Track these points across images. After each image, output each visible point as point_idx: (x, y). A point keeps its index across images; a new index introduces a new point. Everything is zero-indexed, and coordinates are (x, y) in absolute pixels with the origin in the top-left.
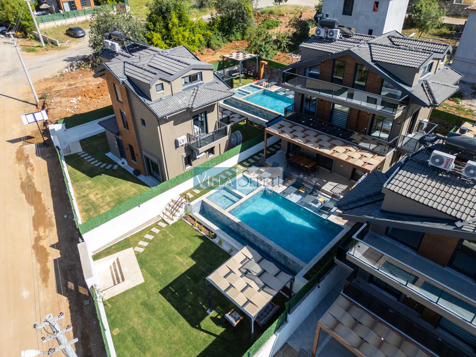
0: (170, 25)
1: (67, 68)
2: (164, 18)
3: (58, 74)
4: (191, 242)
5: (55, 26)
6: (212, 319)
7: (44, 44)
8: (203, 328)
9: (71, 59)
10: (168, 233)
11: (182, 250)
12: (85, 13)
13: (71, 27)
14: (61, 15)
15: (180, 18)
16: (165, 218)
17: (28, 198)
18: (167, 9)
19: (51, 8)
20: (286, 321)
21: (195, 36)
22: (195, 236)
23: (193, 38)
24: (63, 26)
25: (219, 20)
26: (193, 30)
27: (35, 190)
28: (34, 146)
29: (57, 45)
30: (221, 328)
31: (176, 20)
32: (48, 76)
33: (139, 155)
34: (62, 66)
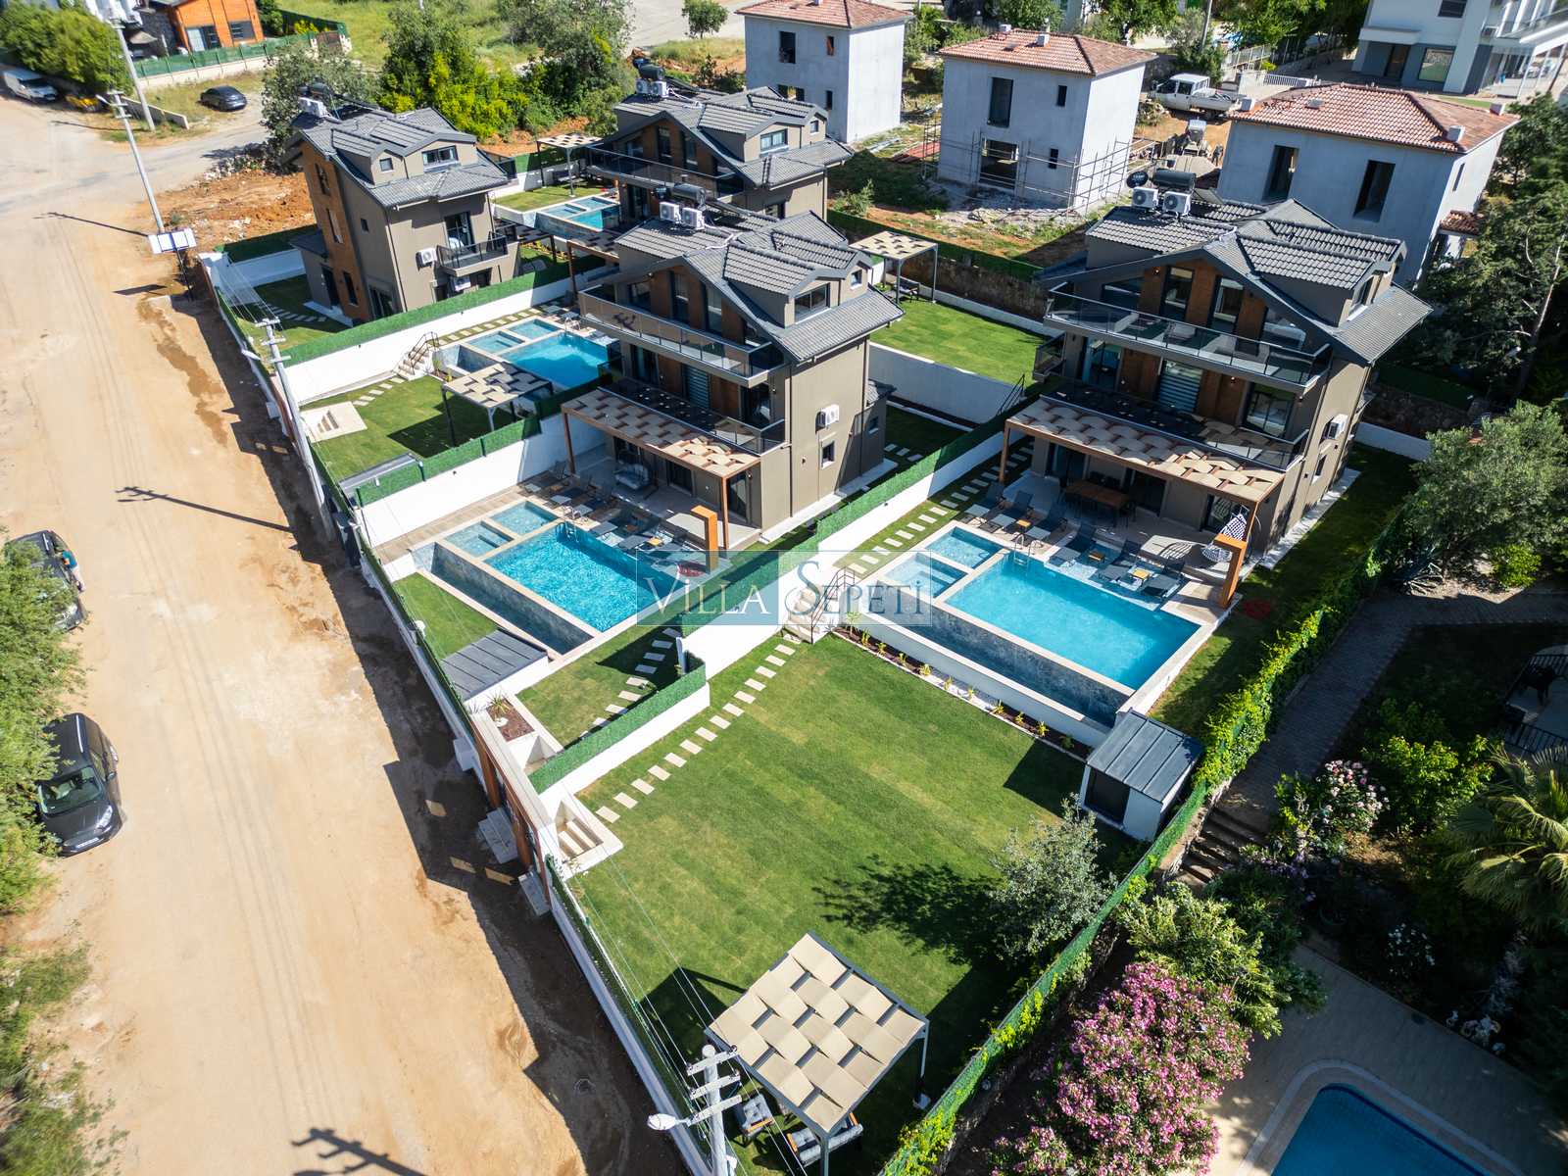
0: (432, 80)
1: (213, 170)
2: (421, 65)
3: (196, 183)
5: (173, 86)
7: (152, 125)
9: (219, 154)
12: (242, 54)
13: (214, 87)
14: (184, 59)
15: (454, 64)
16: (402, 372)
17: (173, 362)
18: (425, 46)
19: (159, 42)
21: (488, 103)
23: (485, 107)
24: (190, 85)
25: (543, 70)
26: (484, 92)
27: (185, 355)
28: (167, 298)
29: (184, 127)
31: (444, 69)
32: (172, 187)
33: (361, 288)
34: (203, 168)
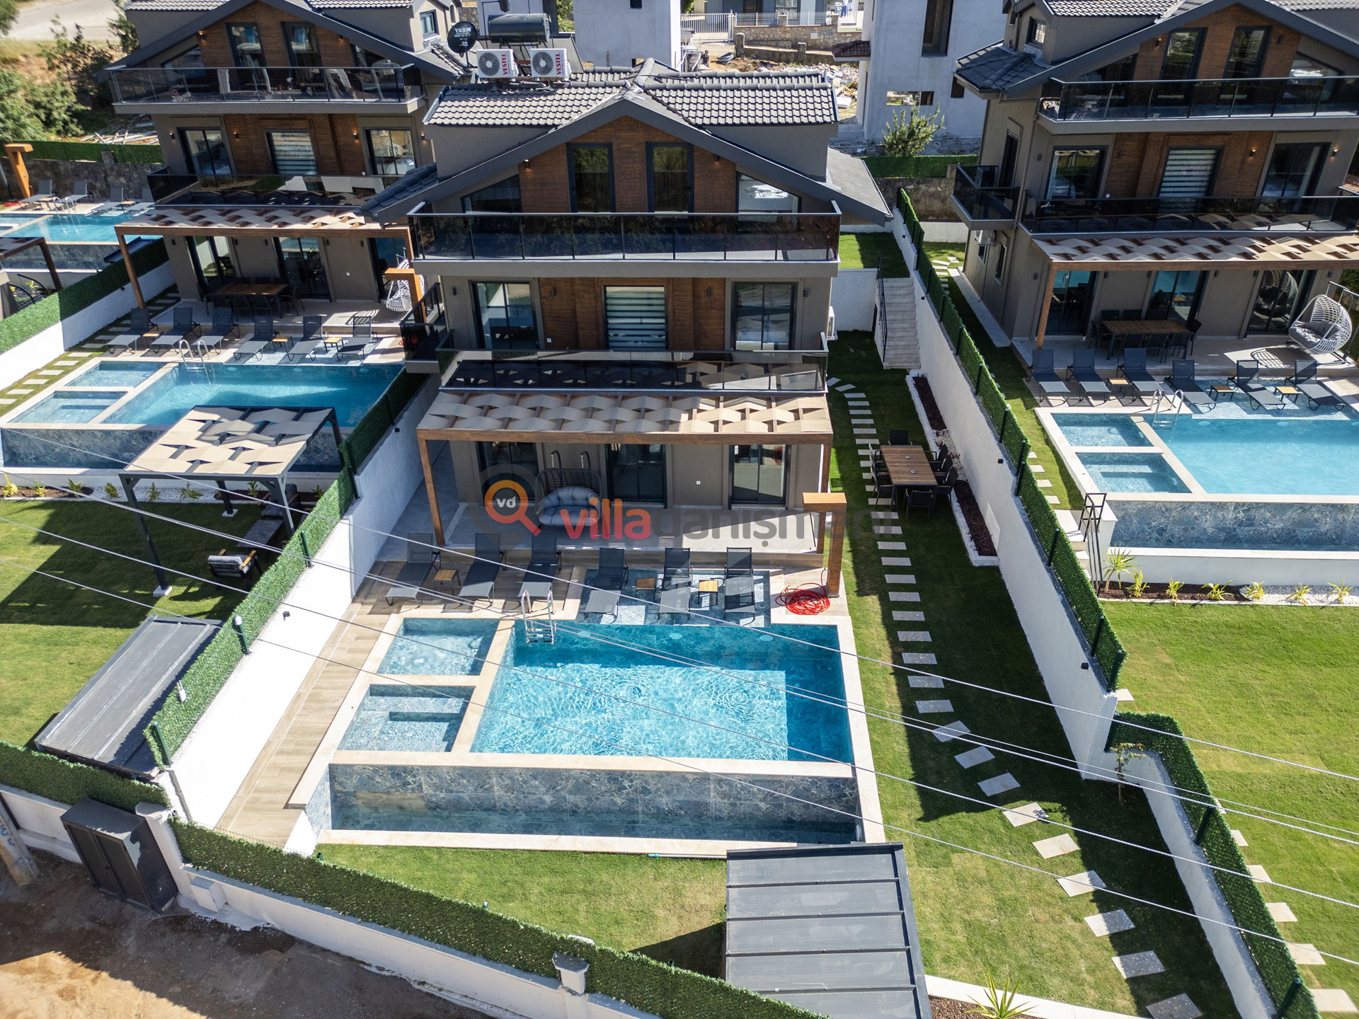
20: (357, 497)
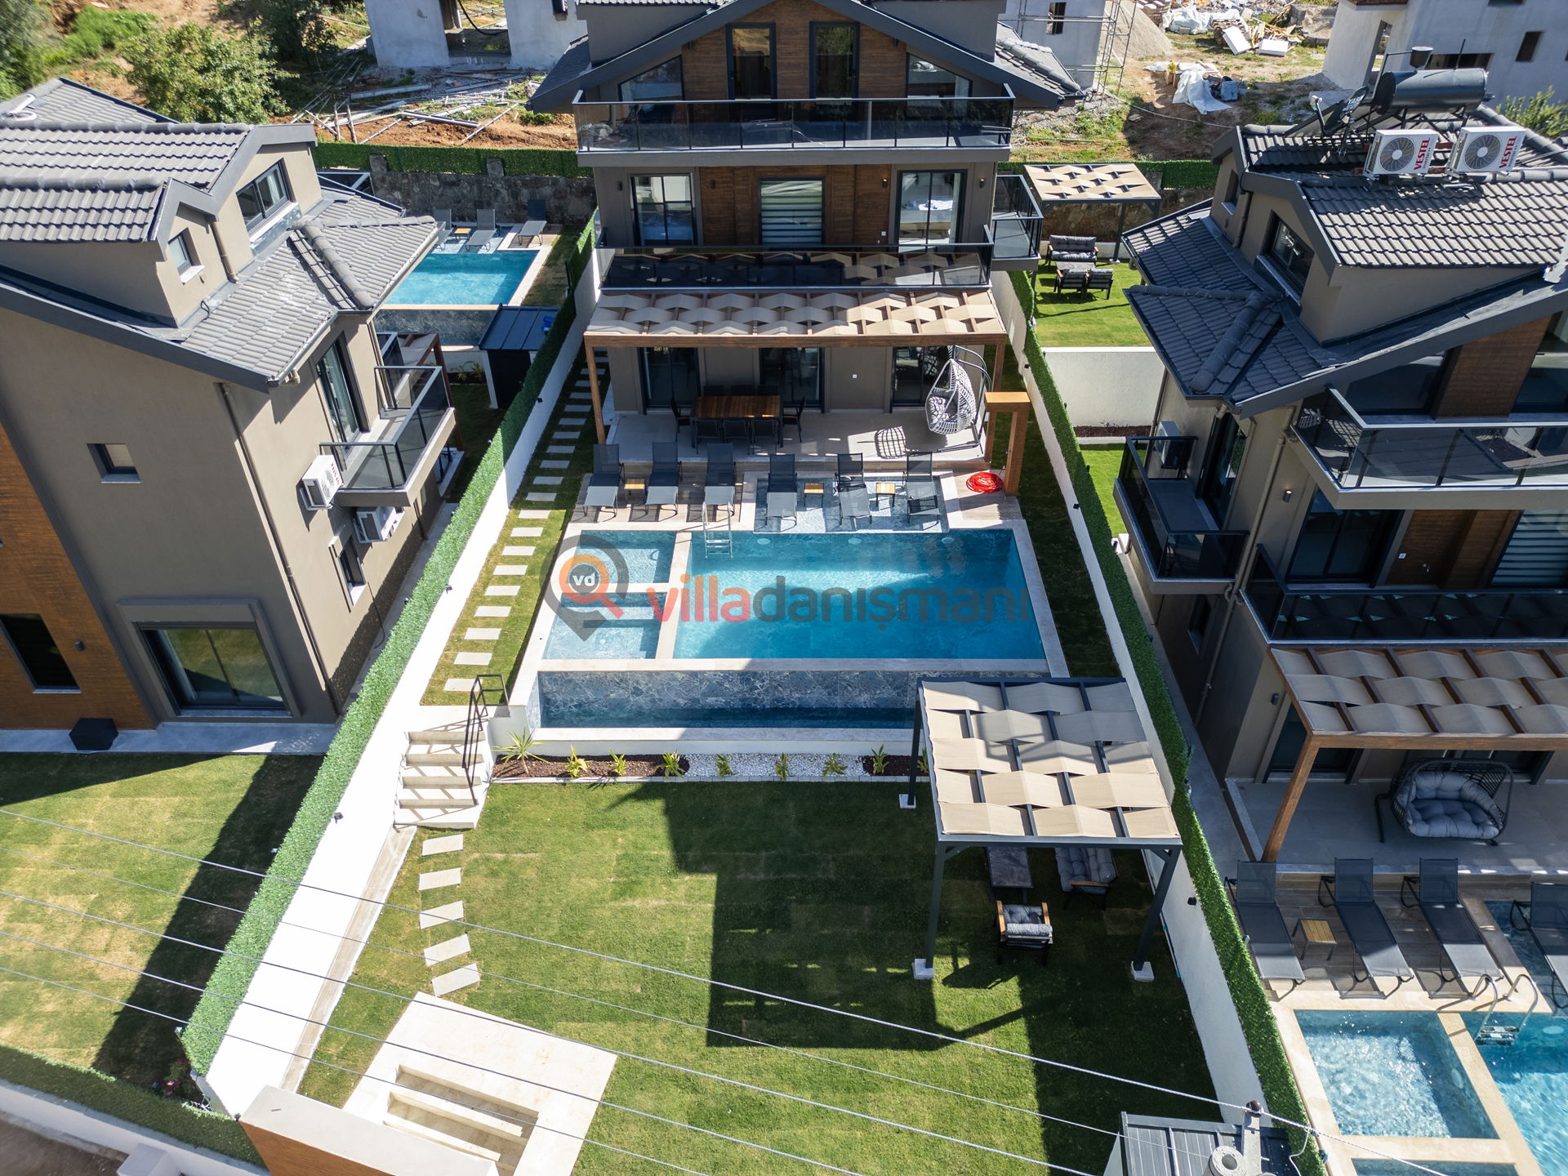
4: (622, 828)
6: (952, 981)
8: (961, 1028)
10: (500, 856)
11: (619, 874)
16: (432, 817)
22: (613, 806)
30: (1002, 986)
